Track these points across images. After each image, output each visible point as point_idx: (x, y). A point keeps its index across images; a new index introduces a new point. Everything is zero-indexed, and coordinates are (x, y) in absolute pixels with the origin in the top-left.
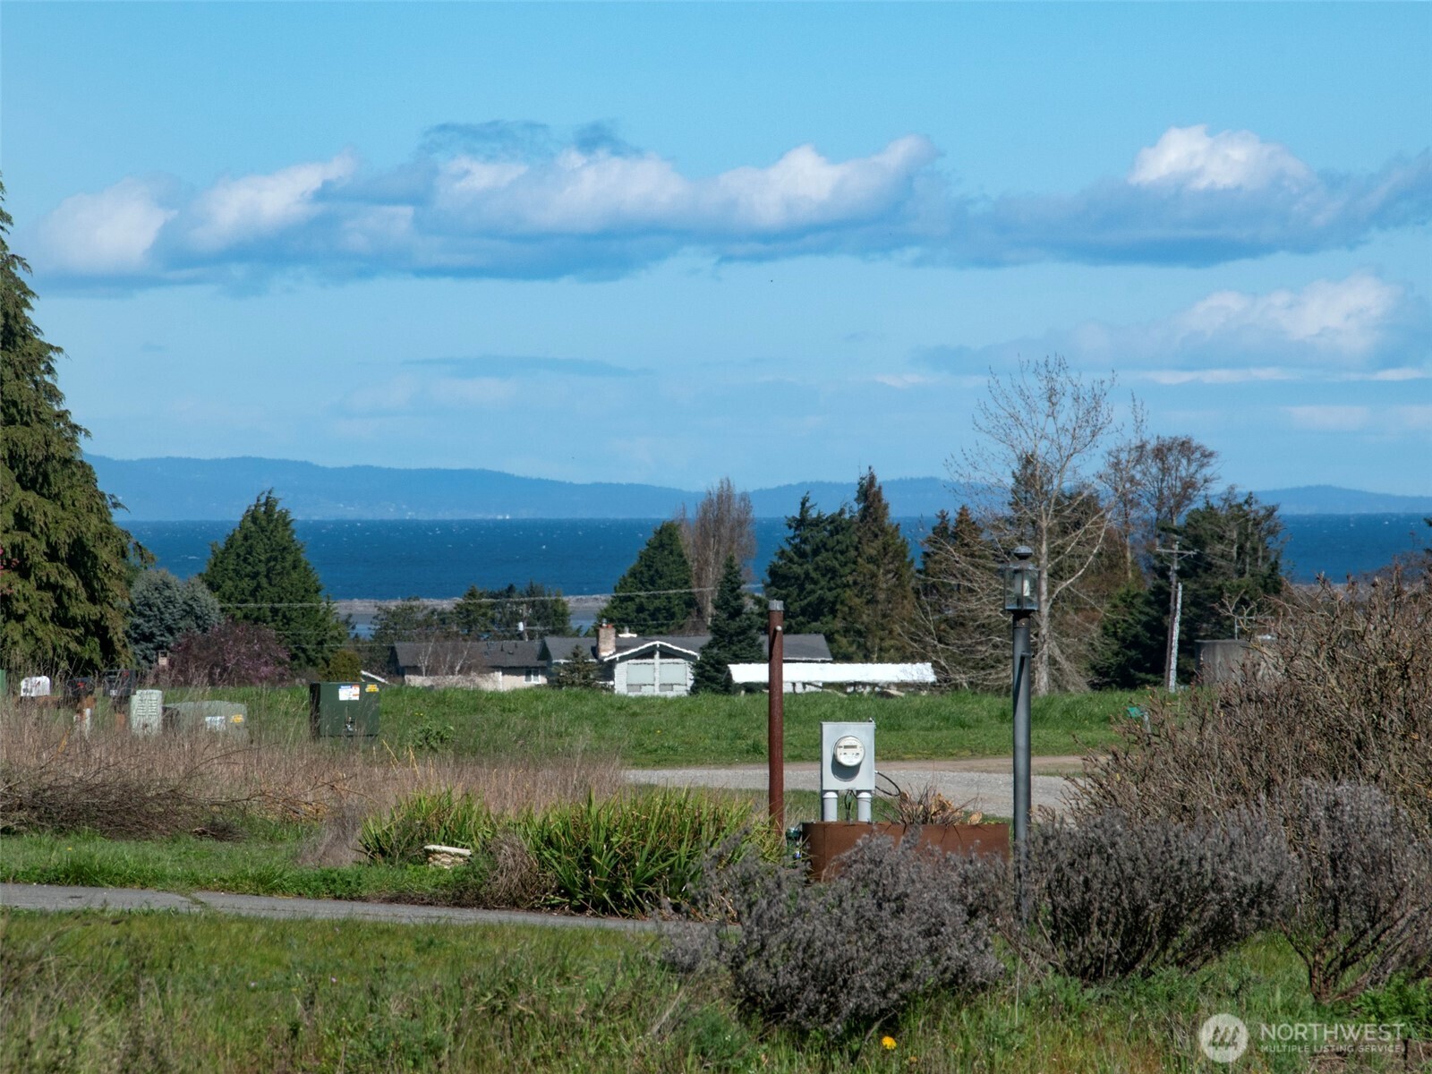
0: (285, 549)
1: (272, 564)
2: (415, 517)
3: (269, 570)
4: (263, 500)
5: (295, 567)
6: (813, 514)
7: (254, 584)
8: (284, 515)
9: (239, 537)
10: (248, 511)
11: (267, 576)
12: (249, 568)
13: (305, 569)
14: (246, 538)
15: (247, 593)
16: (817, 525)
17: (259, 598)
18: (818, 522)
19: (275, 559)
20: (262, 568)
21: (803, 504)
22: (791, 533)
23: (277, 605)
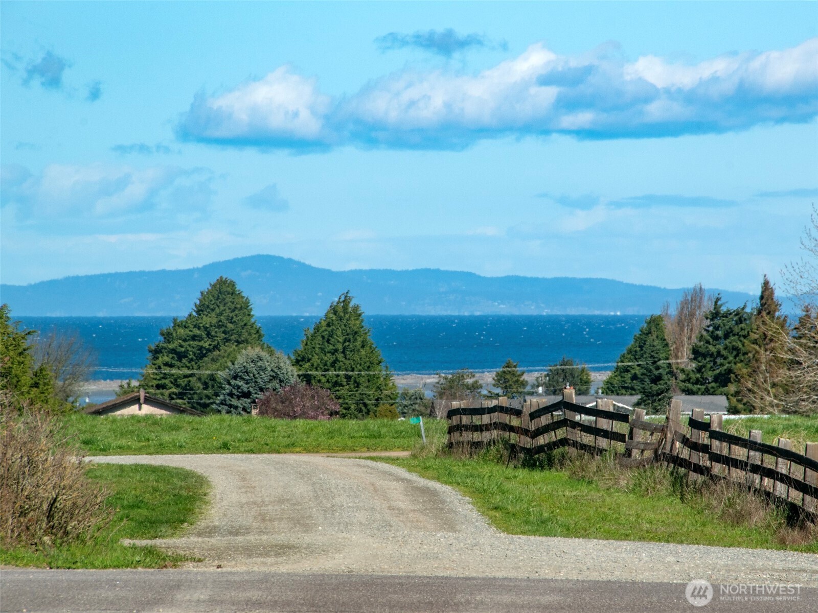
0: (356, 333)
1: (347, 344)
2: (550, 314)
3: (344, 348)
4: (343, 299)
5: (363, 347)
6: (724, 309)
7: (332, 358)
8: (356, 308)
9: (324, 323)
10: (331, 307)
11: (343, 352)
12: (331, 347)
13: (371, 347)
14: (328, 325)
15: (329, 364)
16: (726, 317)
17: (337, 368)
18: (727, 315)
19: (349, 341)
20: (340, 347)
21: (716, 303)
22: (708, 322)
23: (350, 373)
